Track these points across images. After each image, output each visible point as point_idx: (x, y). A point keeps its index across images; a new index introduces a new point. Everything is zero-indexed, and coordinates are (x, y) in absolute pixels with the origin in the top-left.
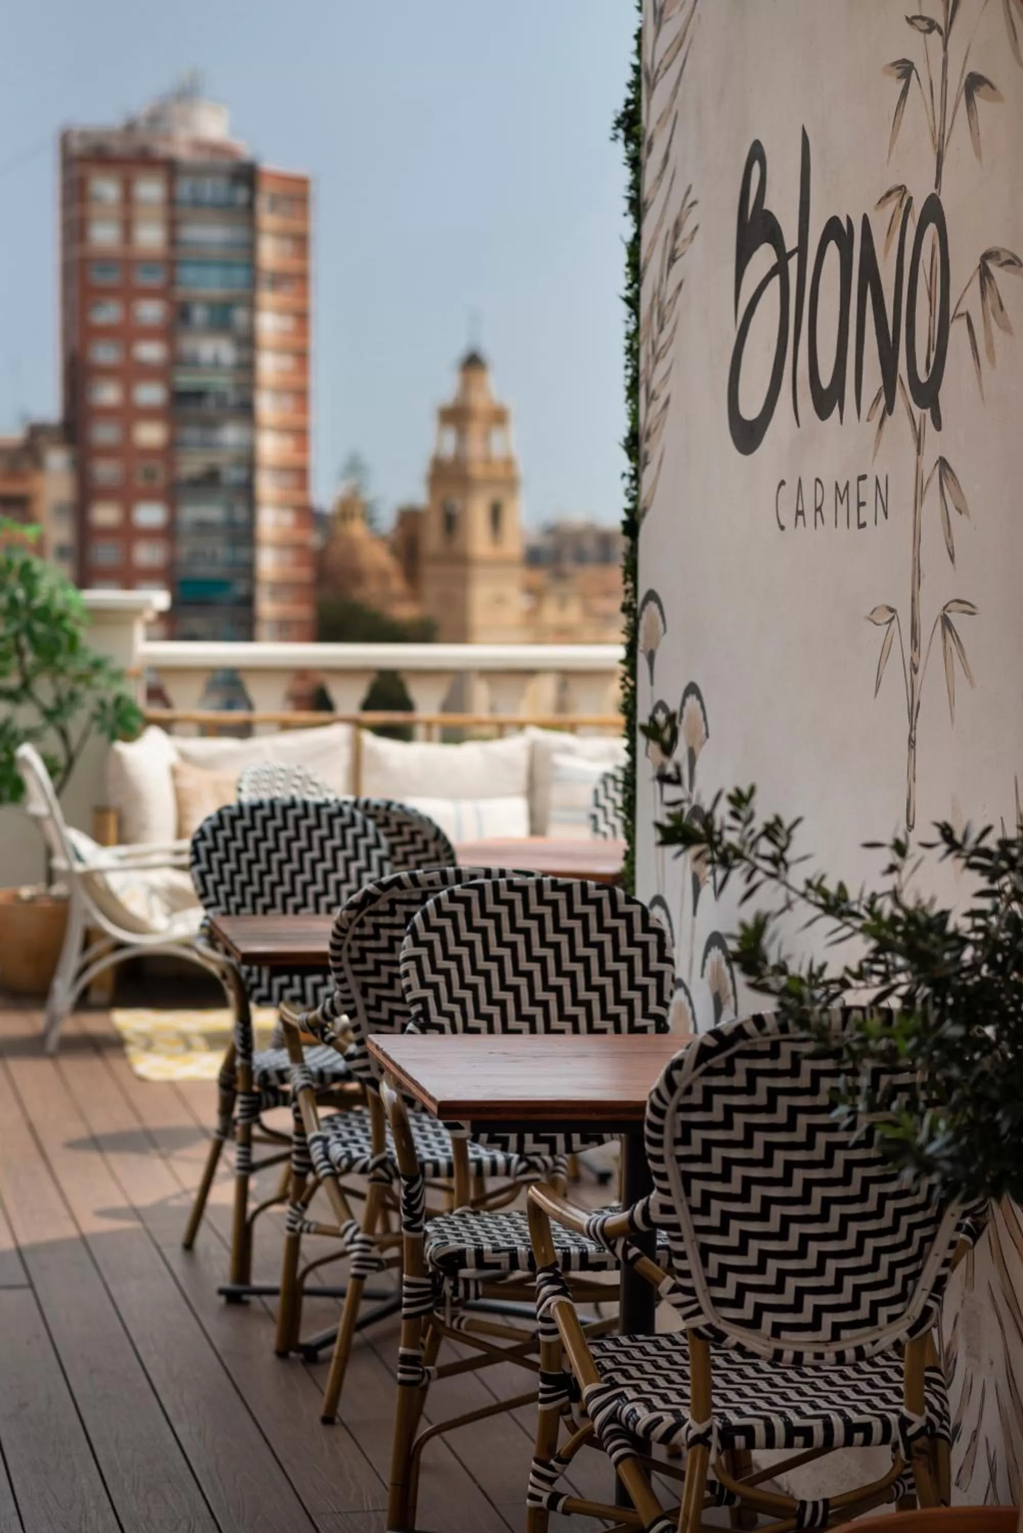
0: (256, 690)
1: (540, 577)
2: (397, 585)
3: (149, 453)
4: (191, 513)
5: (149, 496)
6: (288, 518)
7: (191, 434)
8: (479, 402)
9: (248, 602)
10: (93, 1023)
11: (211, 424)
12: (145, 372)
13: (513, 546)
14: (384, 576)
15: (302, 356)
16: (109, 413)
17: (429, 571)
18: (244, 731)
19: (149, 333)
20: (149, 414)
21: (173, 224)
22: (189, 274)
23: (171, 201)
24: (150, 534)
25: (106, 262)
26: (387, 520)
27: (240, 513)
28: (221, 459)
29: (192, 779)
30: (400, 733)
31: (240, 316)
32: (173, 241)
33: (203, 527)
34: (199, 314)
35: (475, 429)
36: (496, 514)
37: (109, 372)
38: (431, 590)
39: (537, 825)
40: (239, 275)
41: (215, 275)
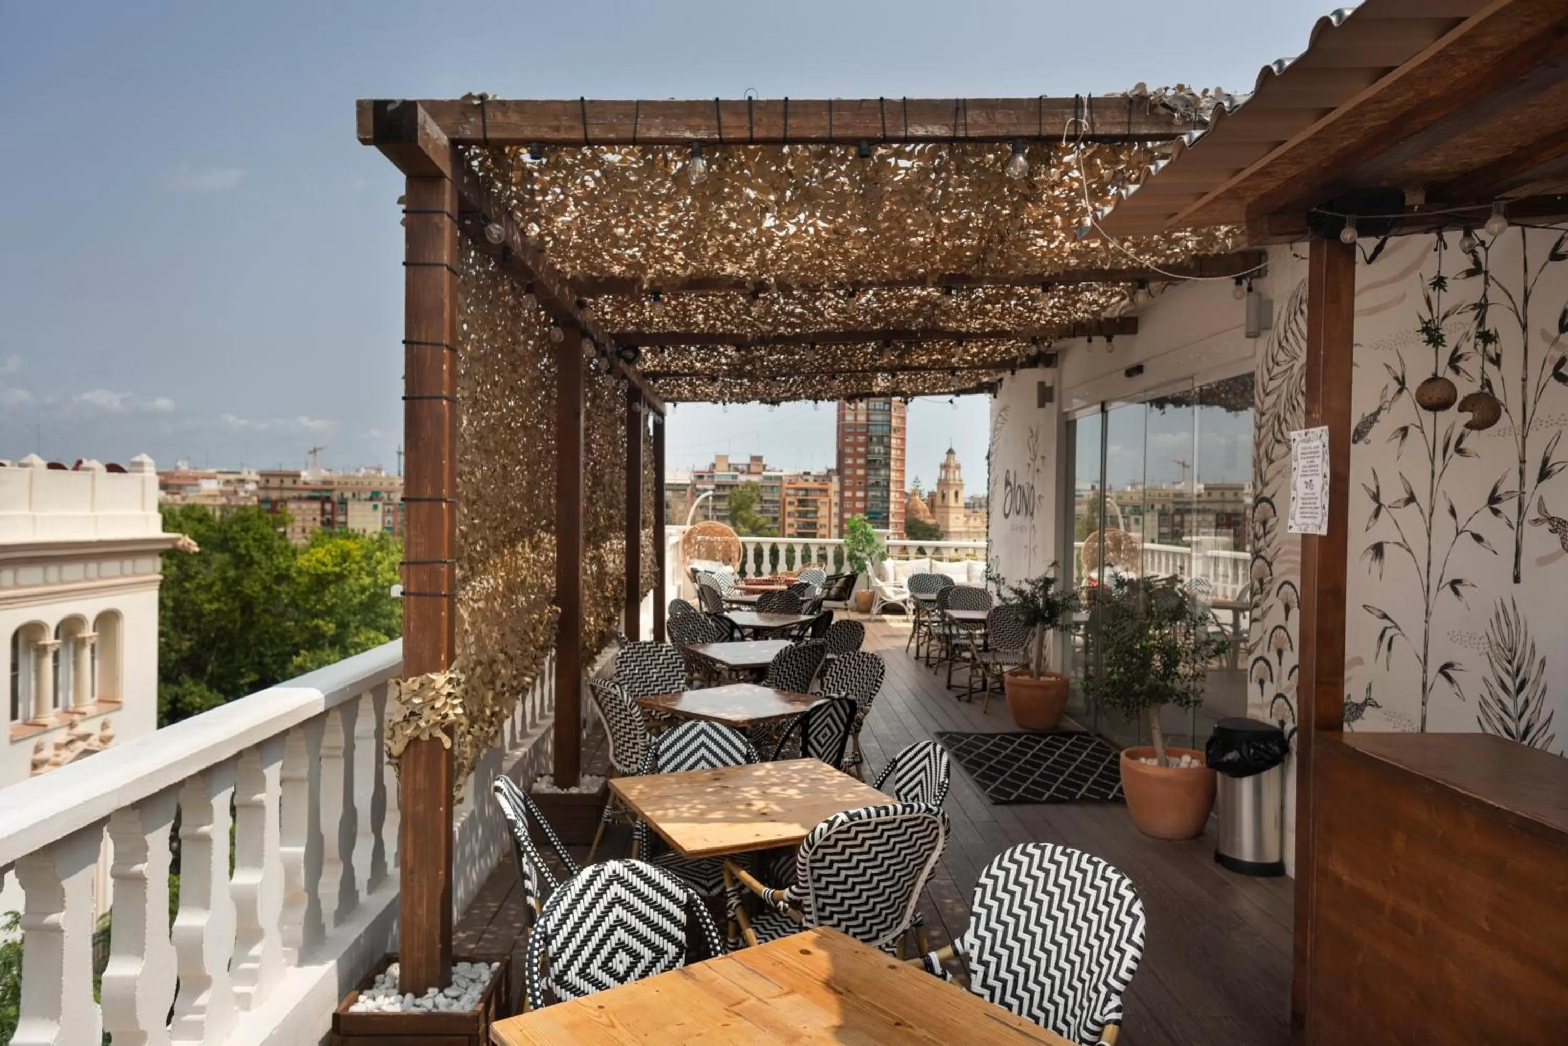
0: (910, 550)
1: (969, 512)
2: (928, 514)
3: (860, 477)
4: (871, 494)
5: (860, 489)
6: (898, 495)
7: (872, 472)
8: (952, 463)
9: (887, 518)
10: (879, 617)
11: (877, 469)
12: (860, 455)
13: (961, 503)
14: (925, 511)
15: (903, 450)
16: (849, 466)
17: (937, 510)
18: (908, 559)
19: (861, 445)
20: (860, 467)
21: (868, 415)
22: (872, 428)
23: (868, 409)
24: (860, 499)
25: (849, 425)
26: (925, 495)
27: (885, 494)
28: (880, 479)
29: (898, 569)
30: (941, 560)
31: (886, 440)
32: (868, 420)
33: (874, 497)
34: (875, 439)
35: (951, 470)
36: (956, 494)
37: (849, 455)
38: (937, 515)
39: (969, 579)
40: (886, 428)
41: (879, 428)
